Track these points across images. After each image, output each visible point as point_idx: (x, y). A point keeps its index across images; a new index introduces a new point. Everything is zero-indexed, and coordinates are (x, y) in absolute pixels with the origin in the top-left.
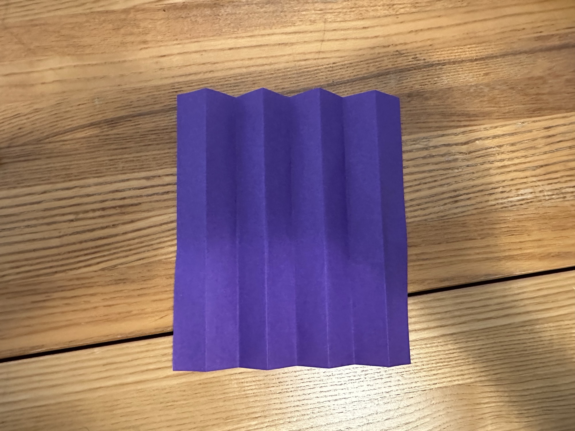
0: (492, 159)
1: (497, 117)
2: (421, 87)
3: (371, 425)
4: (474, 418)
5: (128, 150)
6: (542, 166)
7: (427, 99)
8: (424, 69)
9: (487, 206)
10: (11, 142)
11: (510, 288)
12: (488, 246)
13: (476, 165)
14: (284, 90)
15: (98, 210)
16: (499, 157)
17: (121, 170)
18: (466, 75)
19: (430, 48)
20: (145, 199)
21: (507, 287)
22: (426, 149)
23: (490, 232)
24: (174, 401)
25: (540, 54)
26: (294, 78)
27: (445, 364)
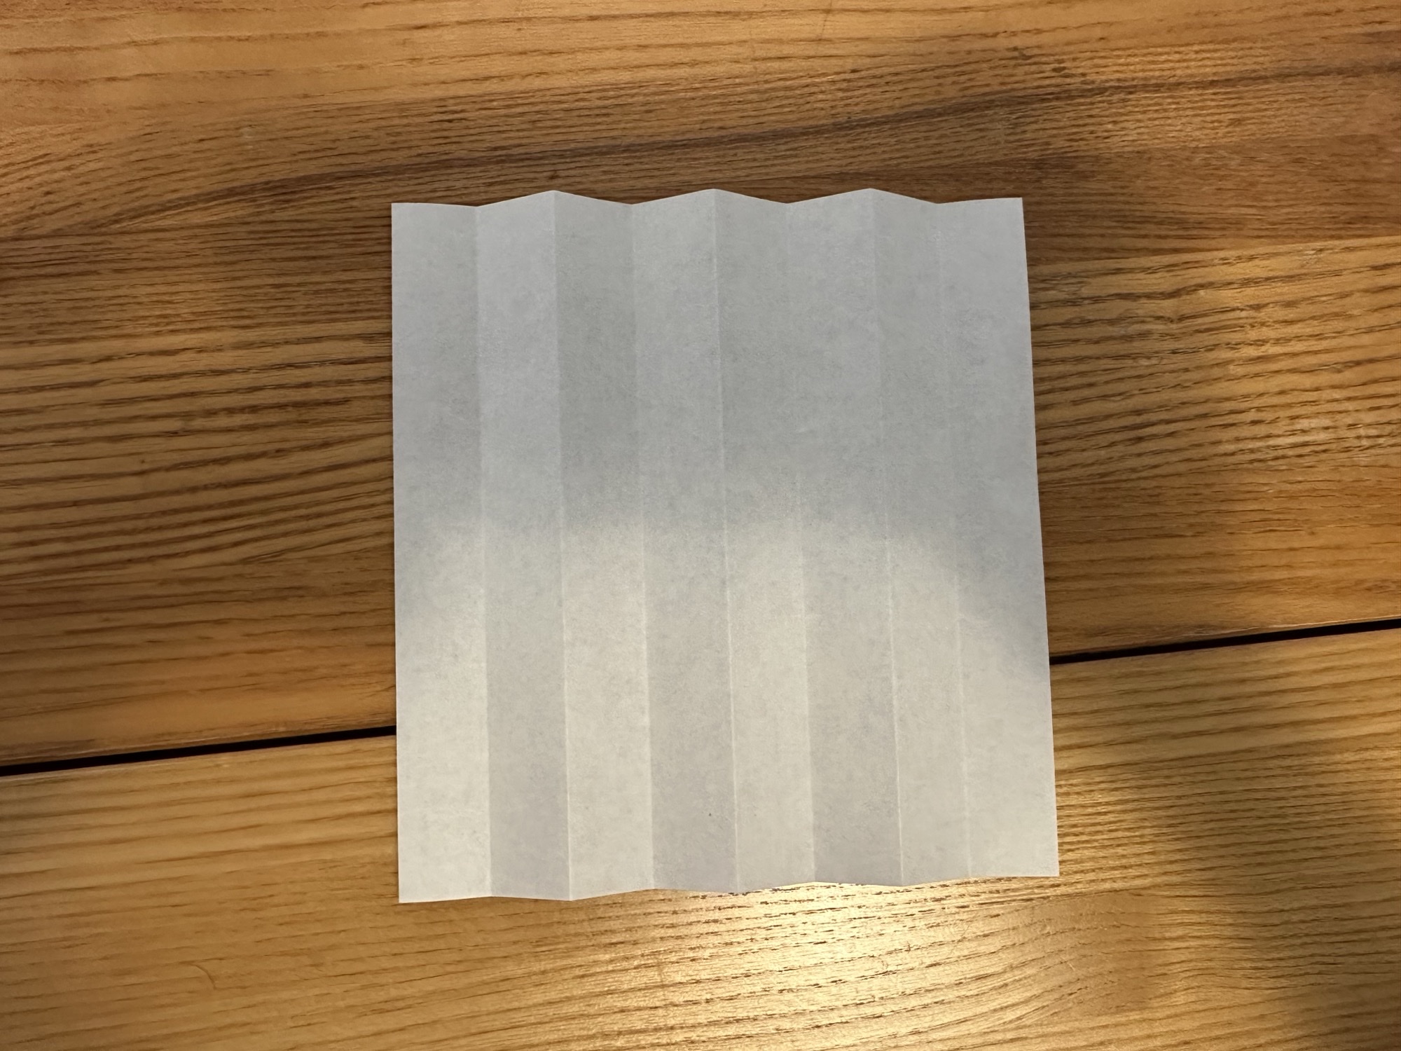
0: (1236, 337)
1: (1256, 233)
2: (1068, 144)
3: (891, 976)
4: (1146, 973)
5: (322, 262)
6: (1358, 363)
7: (1084, 176)
8: (1082, 100)
9: (1215, 455)
10: (23, 224)
11: (1257, 662)
12: (1210, 555)
13: (1195, 351)
14: (723, 133)
15: (242, 410)
16: (1253, 335)
17: (304, 314)
18: (1184, 120)
19: (1100, 45)
20: (359, 389)
21: (1247, 659)
22: (1073, 303)
23: (1218, 520)
25: (1376, 79)
26: (751, 102)
27: (1084, 838)
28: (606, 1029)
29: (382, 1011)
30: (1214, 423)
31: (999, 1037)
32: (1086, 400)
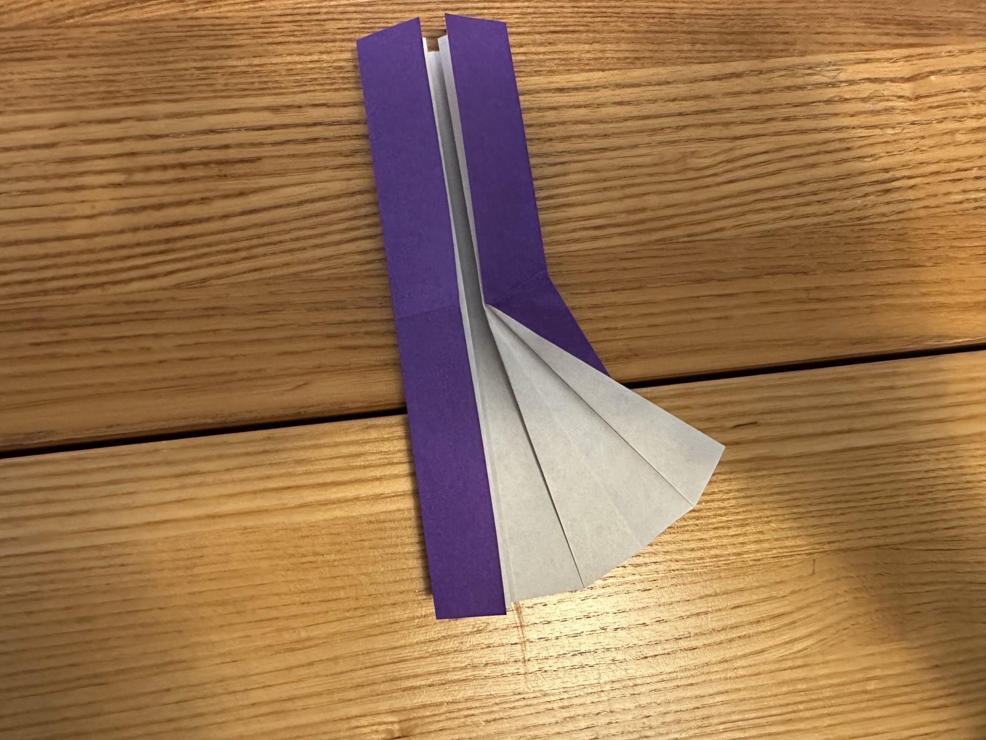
0: (961, 112)
1: (973, 33)
3: (703, 617)
4: (904, 611)
9: (948, 203)
12: (947, 281)
13: (929, 123)
15: (173, 167)
16: (974, 110)
17: (222, 91)
22: (833, 85)
24: (315, 554)
27: (852, 504)
28: (476, 661)
29: (293, 650)
30: (944, 179)
31: (789, 664)
32: (845, 161)
